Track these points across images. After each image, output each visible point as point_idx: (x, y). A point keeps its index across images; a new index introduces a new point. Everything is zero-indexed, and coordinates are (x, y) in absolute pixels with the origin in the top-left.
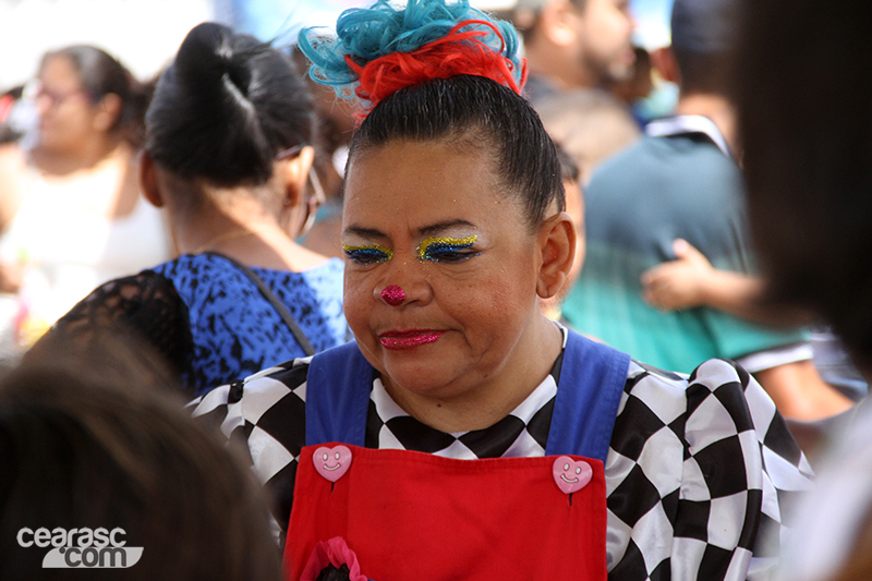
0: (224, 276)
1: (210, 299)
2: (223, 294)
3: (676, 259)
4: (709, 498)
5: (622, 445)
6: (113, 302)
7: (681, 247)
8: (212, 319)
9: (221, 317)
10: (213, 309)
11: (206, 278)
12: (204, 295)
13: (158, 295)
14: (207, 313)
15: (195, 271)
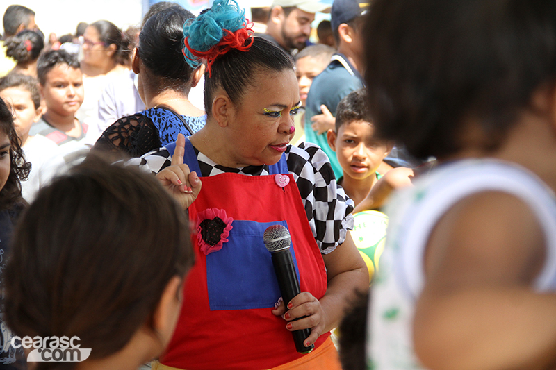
0: (171, 118)
1: (166, 128)
2: (171, 126)
3: (321, 113)
4: (326, 185)
5: (295, 170)
6: (127, 127)
7: (323, 107)
8: (167, 136)
9: (171, 135)
10: (167, 132)
11: (164, 118)
12: (164, 126)
13: (146, 125)
14: (165, 134)
15: (159, 115)
